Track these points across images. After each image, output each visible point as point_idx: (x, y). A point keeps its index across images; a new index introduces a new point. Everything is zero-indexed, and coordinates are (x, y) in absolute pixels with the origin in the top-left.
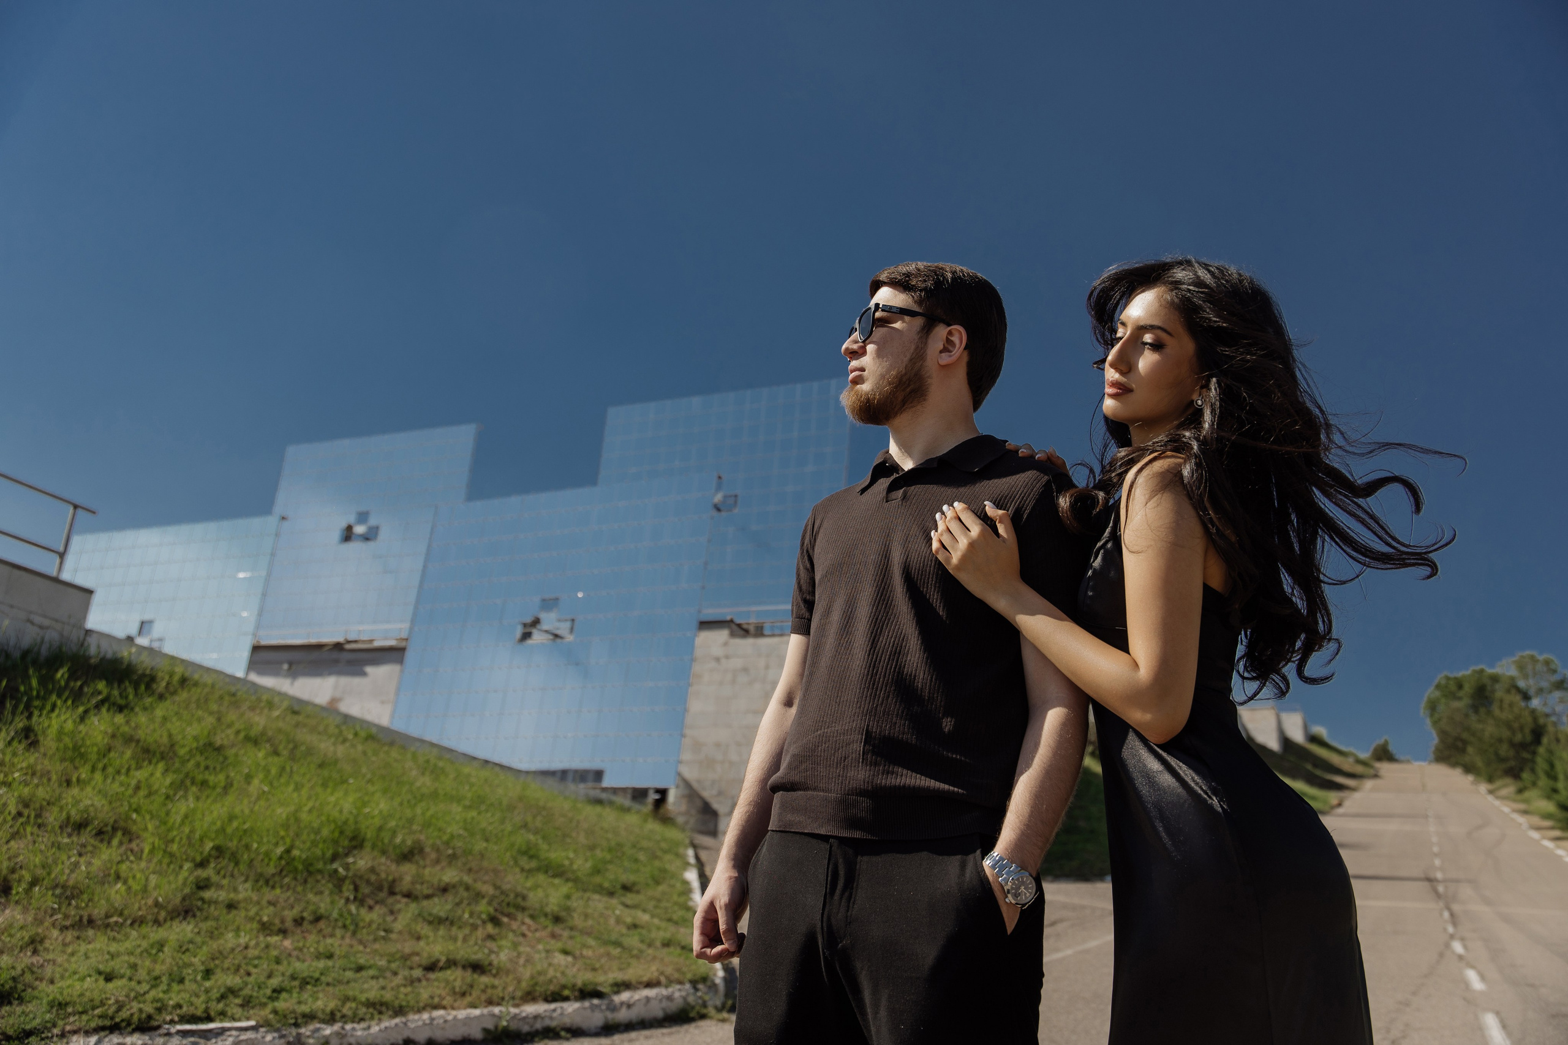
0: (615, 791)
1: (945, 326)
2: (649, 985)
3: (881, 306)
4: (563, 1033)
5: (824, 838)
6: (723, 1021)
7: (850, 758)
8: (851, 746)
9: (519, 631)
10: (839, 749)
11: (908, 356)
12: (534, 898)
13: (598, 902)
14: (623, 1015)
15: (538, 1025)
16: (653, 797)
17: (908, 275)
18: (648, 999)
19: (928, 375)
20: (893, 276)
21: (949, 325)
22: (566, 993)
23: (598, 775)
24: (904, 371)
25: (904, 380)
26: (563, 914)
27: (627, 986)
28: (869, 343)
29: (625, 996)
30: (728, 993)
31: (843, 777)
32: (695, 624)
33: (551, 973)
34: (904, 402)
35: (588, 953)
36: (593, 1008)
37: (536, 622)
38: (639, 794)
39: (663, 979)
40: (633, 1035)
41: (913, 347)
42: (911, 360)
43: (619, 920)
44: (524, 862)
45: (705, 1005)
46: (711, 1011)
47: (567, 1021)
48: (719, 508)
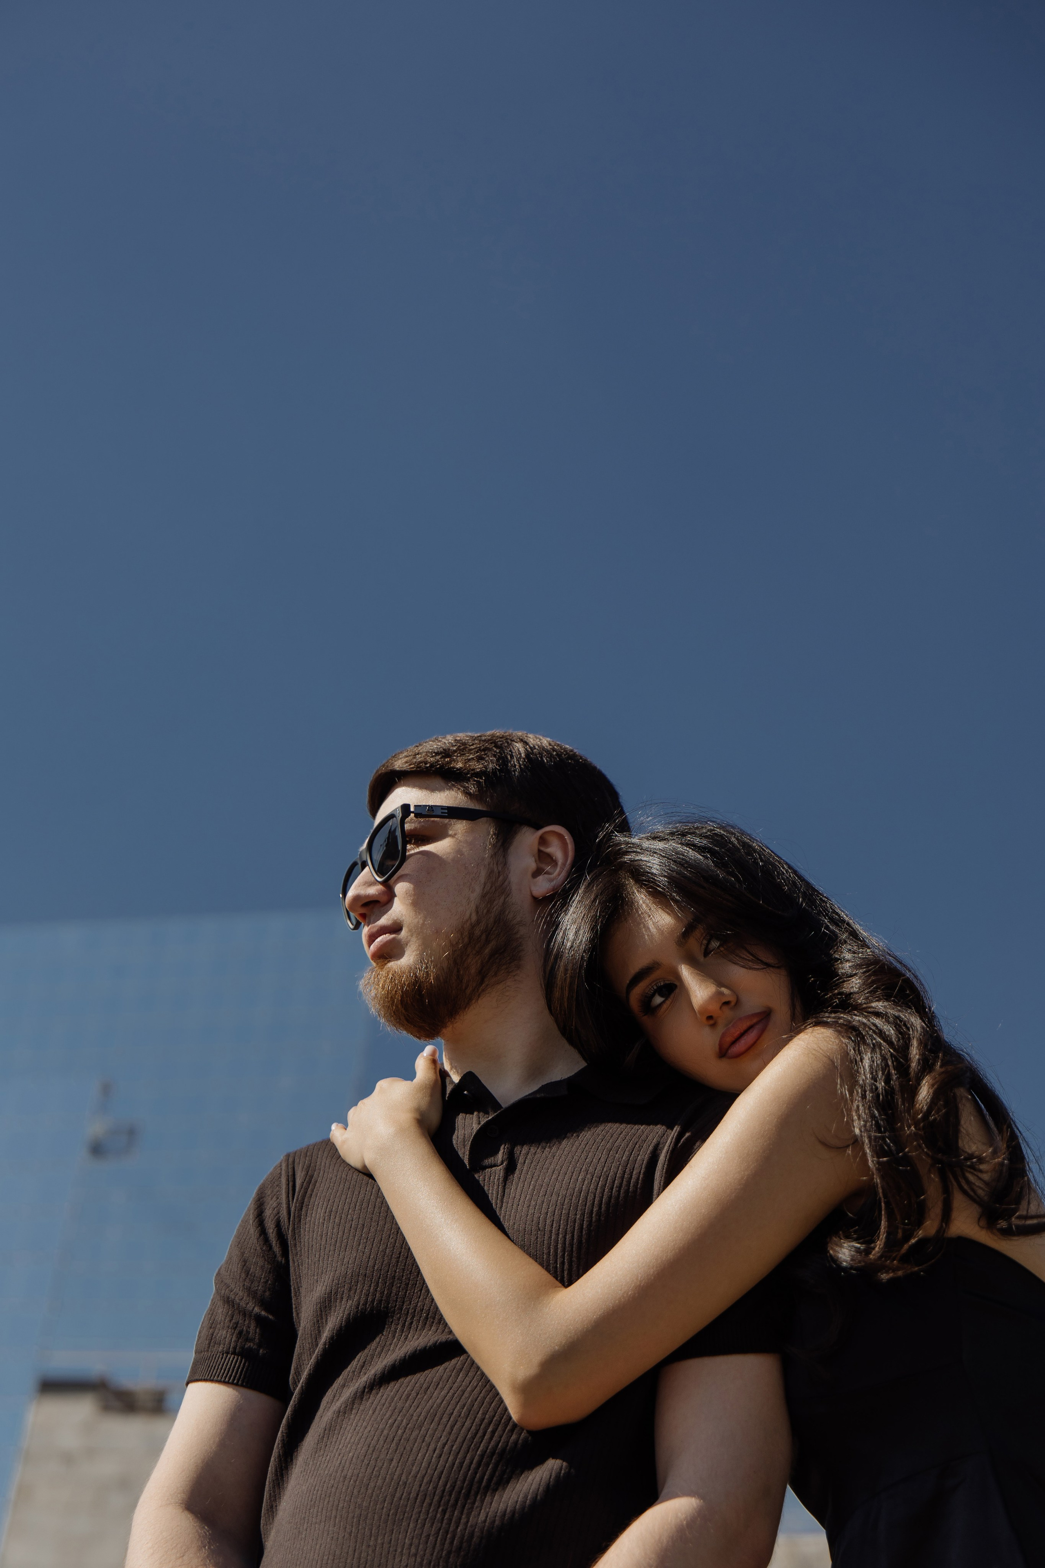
1: (531, 830)
3: (412, 809)
11: (478, 890)
17: (446, 753)
19: (518, 919)
20: (419, 758)
21: (538, 827)
24: (474, 918)
25: (477, 932)
28: (396, 882)
34: (482, 975)
41: (483, 873)
42: (483, 896)
48: (97, 1149)
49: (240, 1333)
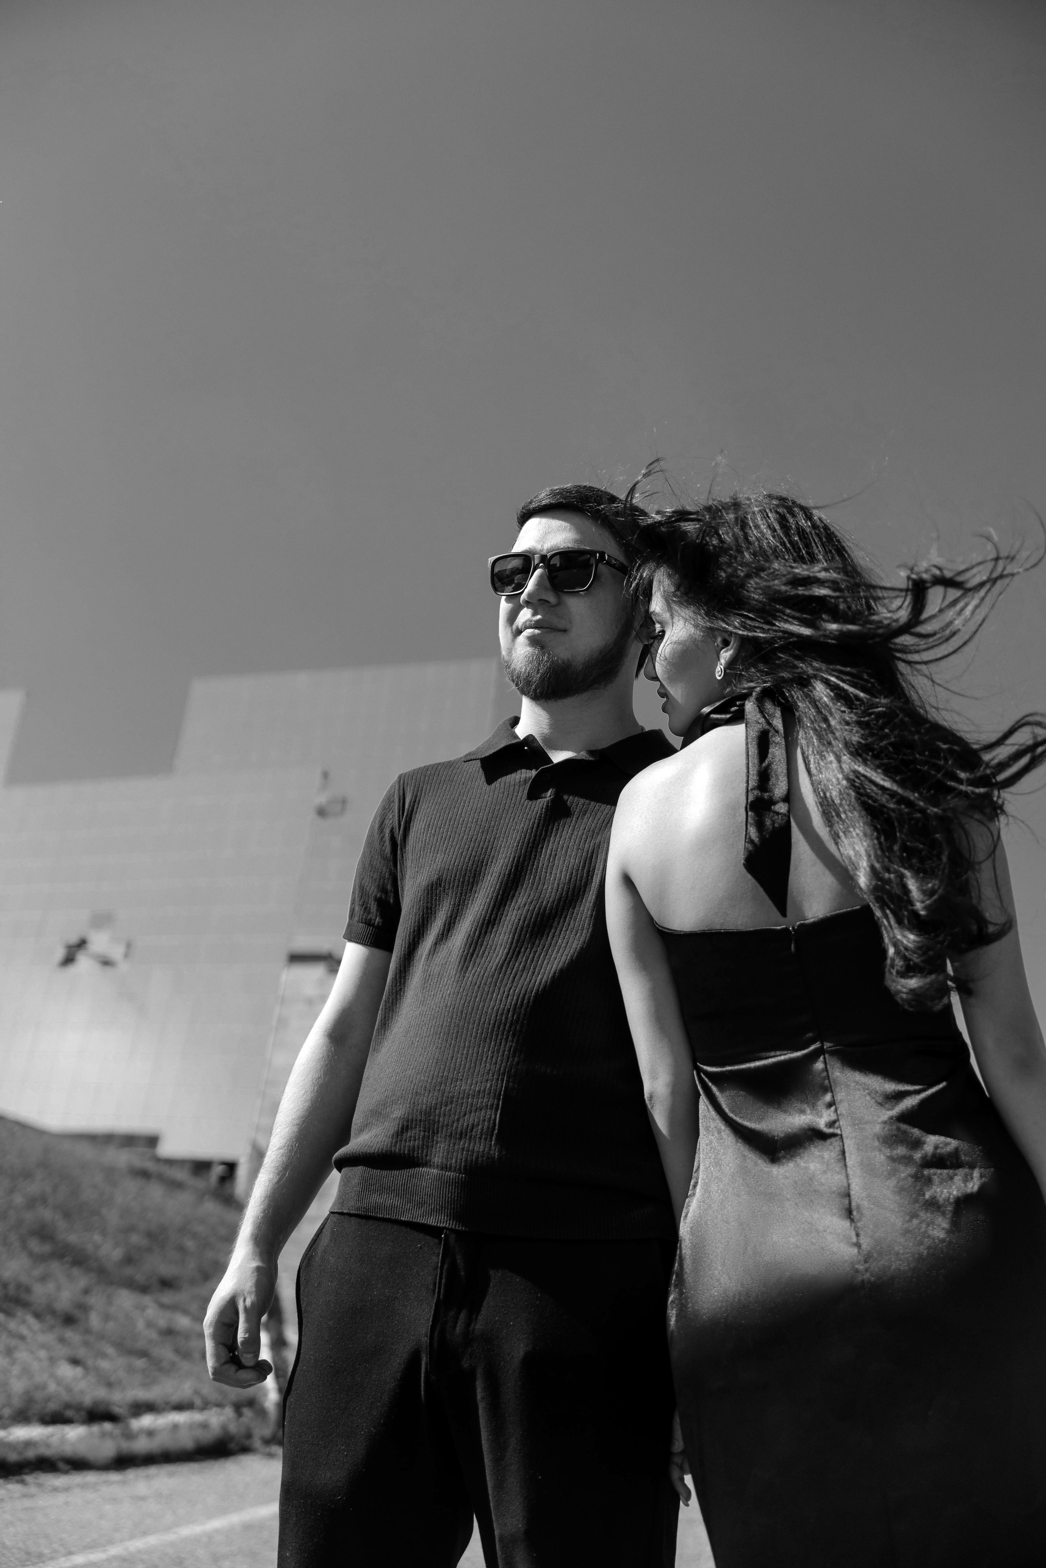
0: (171, 1162)
2: (179, 1407)
4: (61, 1465)
5: (433, 1231)
6: (271, 1456)
7: (480, 1127)
8: (483, 1112)
9: (60, 953)
10: (465, 1115)
12: (40, 1292)
13: (125, 1299)
14: (141, 1445)
15: (31, 1454)
16: (218, 1170)
18: (175, 1427)
22: (69, 1413)
23: (152, 1141)
26: (78, 1314)
27: (149, 1407)
29: (146, 1421)
30: (281, 1422)
31: (468, 1151)
32: (283, 957)
33: (52, 1387)
35: (104, 1364)
36: (103, 1435)
37: (82, 944)
38: (201, 1167)
39: (198, 1402)
40: (153, 1470)
43: (150, 1324)
44: (35, 1245)
45: (249, 1436)
46: (257, 1443)
47: (68, 1450)
48: (322, 812)
49: (366, 908)
